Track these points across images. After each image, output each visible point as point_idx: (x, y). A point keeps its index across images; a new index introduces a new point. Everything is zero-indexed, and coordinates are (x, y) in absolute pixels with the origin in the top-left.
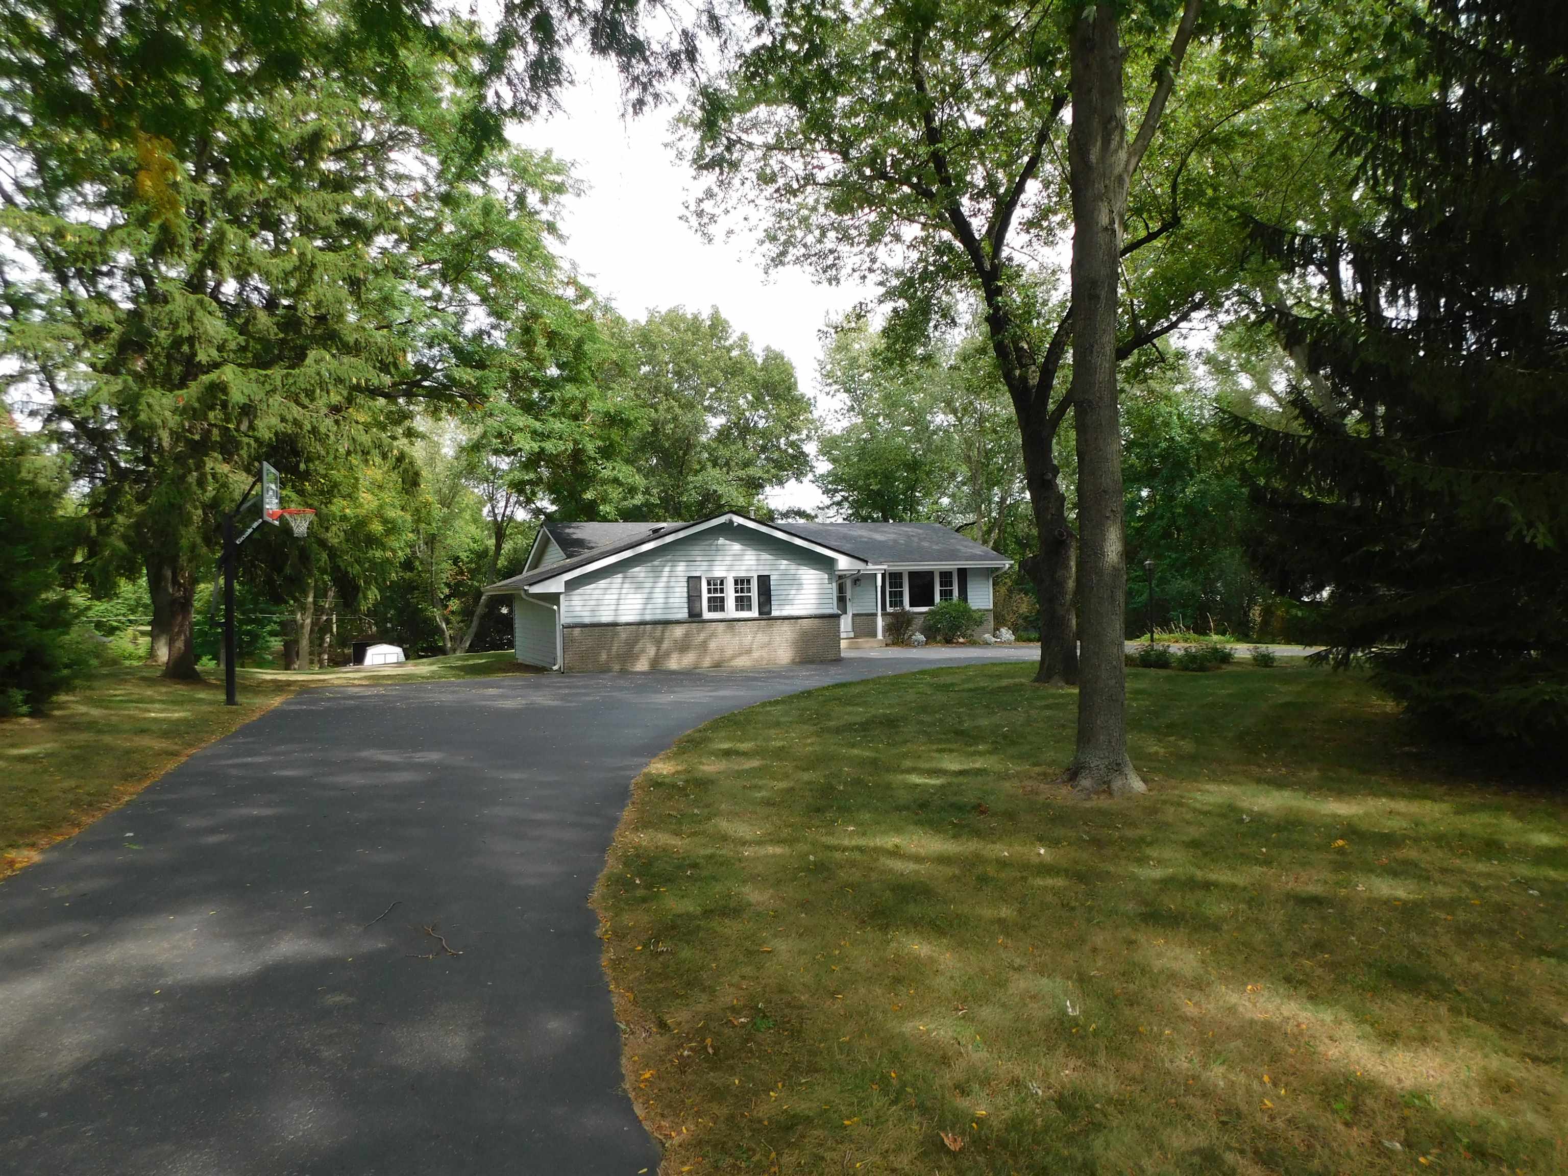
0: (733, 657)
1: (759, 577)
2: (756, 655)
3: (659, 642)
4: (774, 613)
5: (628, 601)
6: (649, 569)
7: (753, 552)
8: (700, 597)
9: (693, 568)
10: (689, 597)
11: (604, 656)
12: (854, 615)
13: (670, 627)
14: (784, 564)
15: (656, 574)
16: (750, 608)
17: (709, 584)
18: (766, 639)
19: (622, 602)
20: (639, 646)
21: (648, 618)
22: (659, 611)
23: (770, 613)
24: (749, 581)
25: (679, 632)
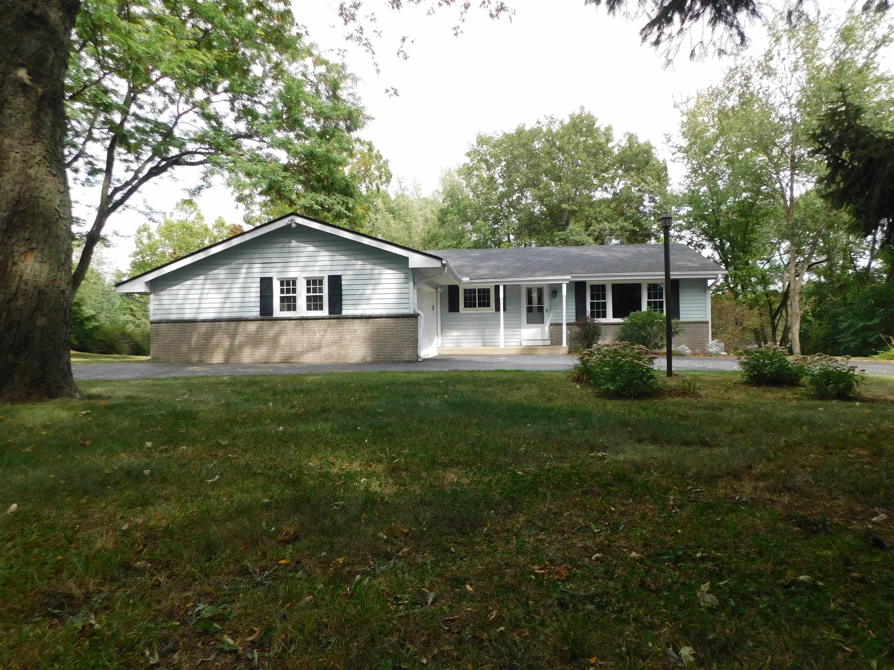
0: (302, 353)
1: (330, 277)
2: (324, 351)
3: (233, 336)
4: (345, 313)
5: (208, 301)
6: (229, 271)
7: (327, 253)
8: (271, 296)
9: (268, 270)
10: (262, 297)
11: (185, 348)
12: (551, 325)
13: (242, 324)
14: (359, 264)
15: (233, 275)
16: (321, 308)
17: (282, 284)
18: (335, 337)
19: (203, 301)
20: (215, 341)
21: (225, 315)
22: (236, 310)
23: (341, 312)
24: (321, 282)
25: (252, 327)
